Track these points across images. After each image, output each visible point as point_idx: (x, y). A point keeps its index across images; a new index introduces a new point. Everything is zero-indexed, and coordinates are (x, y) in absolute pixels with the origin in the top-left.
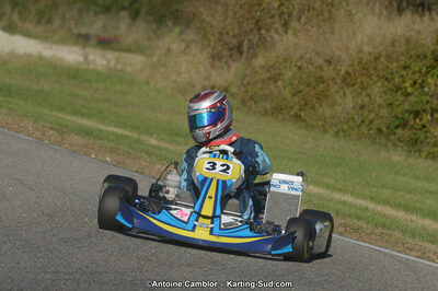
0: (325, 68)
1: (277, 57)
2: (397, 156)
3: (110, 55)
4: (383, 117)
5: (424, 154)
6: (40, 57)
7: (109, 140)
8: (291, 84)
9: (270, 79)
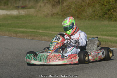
0: (83, 3)
1: (69, 2)
2: (106, 22)
3: (25, 10)
4: (100, 13)
5: (113, 21)
6: (7, 15)
7: (29, 33)
8: (74, 9)
9: (68, 8)
